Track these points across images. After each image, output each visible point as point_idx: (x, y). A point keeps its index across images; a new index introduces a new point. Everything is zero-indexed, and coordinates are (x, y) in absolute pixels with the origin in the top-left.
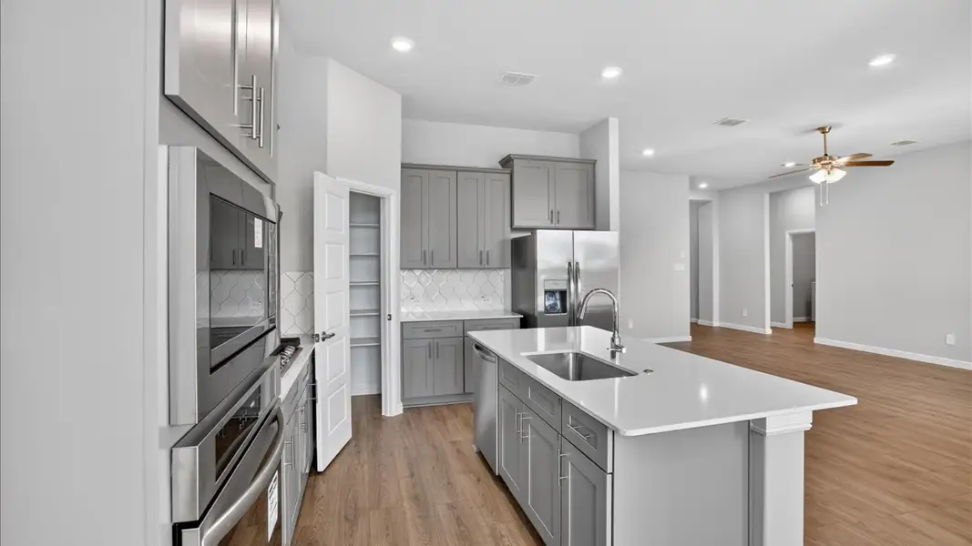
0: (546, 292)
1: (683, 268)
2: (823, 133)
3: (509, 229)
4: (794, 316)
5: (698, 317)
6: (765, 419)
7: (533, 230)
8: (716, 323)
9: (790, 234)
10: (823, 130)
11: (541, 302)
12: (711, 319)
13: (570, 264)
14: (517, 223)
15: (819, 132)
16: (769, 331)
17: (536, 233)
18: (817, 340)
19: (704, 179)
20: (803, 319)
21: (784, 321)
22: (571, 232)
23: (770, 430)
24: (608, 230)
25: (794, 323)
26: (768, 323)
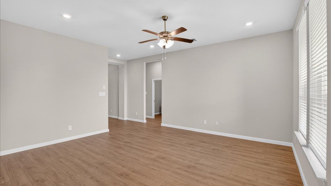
2: (164, 20)
4: (155, 113)
5: (118, 116)
8: (126, 119)
9: (154, 81)
12: (123, 117)
16: (145, 121)
18: (162, 125)
20: (158, 113)
21: (151, 116)
25: (155, 115)
26: (145, 116)
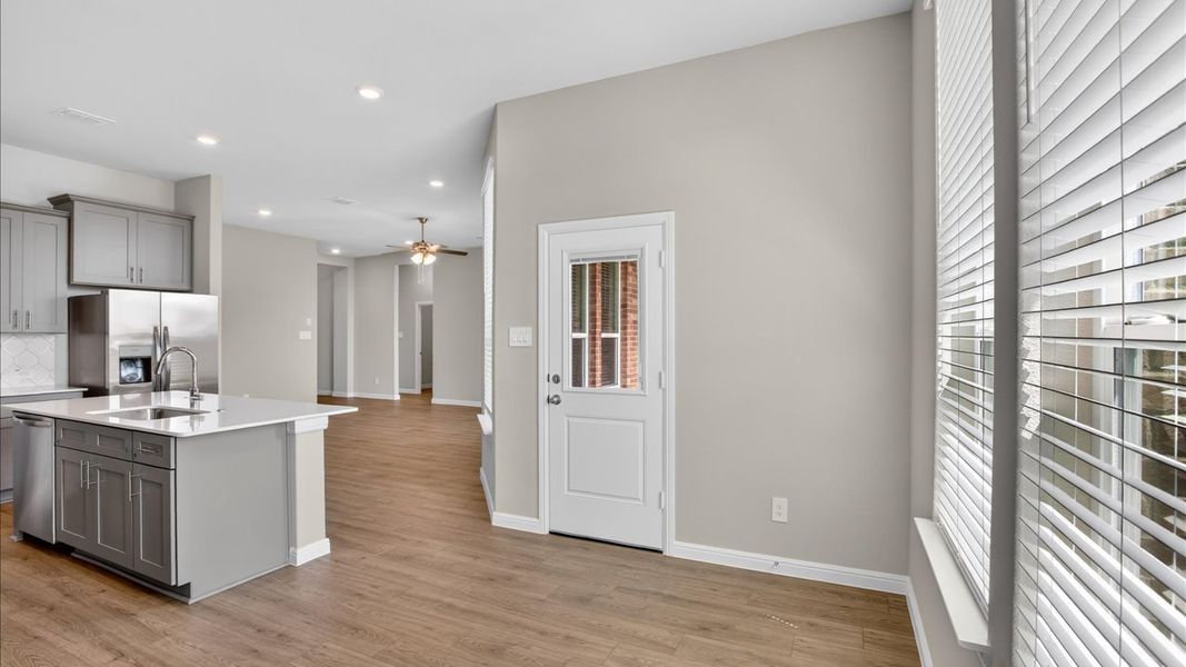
0: (122, 360)
1: (310, 338)
2: (422, 223)
3: (66, 285)
4: (419, 386)
5: (332, 389)
6: (293, 422)
7: (105, 289)
8: (349, 394)
9: (419, 306)
10: (421, 220)
11: (115, 372)
12: (346, 391)
13: (155, 329)
14: (77, 279)
15: (418, 221)
16: (397, 397)
17: (107, 293)
18: (434, 401)
19: (336, 244)
20: (426, 385)
21: (414, 388)
22: (158, 293)
23: (298, 429)
24: (208, 293)
26: (397, 389)
